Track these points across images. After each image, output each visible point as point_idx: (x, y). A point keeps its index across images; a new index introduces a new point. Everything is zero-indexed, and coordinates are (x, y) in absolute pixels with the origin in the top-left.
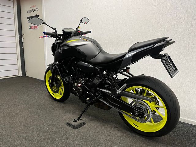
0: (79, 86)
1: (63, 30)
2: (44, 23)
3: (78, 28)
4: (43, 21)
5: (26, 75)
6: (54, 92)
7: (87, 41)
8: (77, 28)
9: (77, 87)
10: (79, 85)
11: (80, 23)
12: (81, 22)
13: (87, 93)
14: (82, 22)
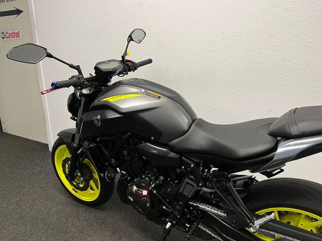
0: (145, 196)
1: (96, 68)
2: (50, 56)
3: (125, 54)
4: (46, 49)
5: (4, 131)
6: (77, 187)
7: (159, 97)
8: (122, 56)
9: (137, 196)
10: (145, 193)
11: (129, 42)
12: (130, 39)
13: (164, 207)
14: (132, 40)
